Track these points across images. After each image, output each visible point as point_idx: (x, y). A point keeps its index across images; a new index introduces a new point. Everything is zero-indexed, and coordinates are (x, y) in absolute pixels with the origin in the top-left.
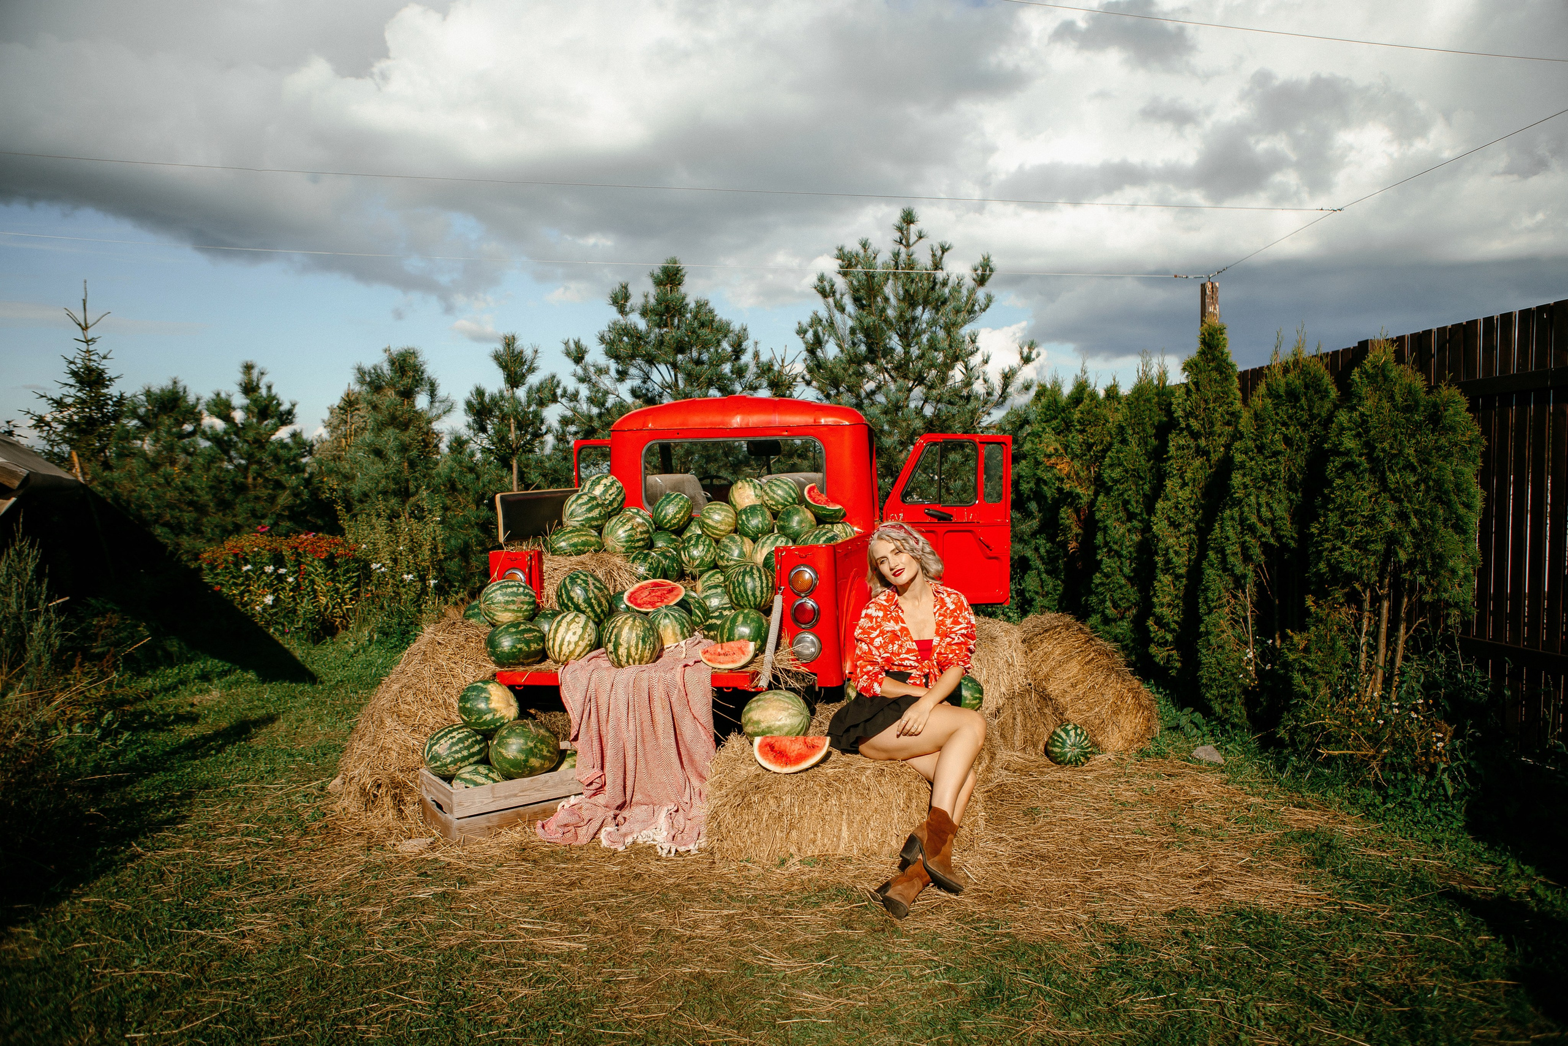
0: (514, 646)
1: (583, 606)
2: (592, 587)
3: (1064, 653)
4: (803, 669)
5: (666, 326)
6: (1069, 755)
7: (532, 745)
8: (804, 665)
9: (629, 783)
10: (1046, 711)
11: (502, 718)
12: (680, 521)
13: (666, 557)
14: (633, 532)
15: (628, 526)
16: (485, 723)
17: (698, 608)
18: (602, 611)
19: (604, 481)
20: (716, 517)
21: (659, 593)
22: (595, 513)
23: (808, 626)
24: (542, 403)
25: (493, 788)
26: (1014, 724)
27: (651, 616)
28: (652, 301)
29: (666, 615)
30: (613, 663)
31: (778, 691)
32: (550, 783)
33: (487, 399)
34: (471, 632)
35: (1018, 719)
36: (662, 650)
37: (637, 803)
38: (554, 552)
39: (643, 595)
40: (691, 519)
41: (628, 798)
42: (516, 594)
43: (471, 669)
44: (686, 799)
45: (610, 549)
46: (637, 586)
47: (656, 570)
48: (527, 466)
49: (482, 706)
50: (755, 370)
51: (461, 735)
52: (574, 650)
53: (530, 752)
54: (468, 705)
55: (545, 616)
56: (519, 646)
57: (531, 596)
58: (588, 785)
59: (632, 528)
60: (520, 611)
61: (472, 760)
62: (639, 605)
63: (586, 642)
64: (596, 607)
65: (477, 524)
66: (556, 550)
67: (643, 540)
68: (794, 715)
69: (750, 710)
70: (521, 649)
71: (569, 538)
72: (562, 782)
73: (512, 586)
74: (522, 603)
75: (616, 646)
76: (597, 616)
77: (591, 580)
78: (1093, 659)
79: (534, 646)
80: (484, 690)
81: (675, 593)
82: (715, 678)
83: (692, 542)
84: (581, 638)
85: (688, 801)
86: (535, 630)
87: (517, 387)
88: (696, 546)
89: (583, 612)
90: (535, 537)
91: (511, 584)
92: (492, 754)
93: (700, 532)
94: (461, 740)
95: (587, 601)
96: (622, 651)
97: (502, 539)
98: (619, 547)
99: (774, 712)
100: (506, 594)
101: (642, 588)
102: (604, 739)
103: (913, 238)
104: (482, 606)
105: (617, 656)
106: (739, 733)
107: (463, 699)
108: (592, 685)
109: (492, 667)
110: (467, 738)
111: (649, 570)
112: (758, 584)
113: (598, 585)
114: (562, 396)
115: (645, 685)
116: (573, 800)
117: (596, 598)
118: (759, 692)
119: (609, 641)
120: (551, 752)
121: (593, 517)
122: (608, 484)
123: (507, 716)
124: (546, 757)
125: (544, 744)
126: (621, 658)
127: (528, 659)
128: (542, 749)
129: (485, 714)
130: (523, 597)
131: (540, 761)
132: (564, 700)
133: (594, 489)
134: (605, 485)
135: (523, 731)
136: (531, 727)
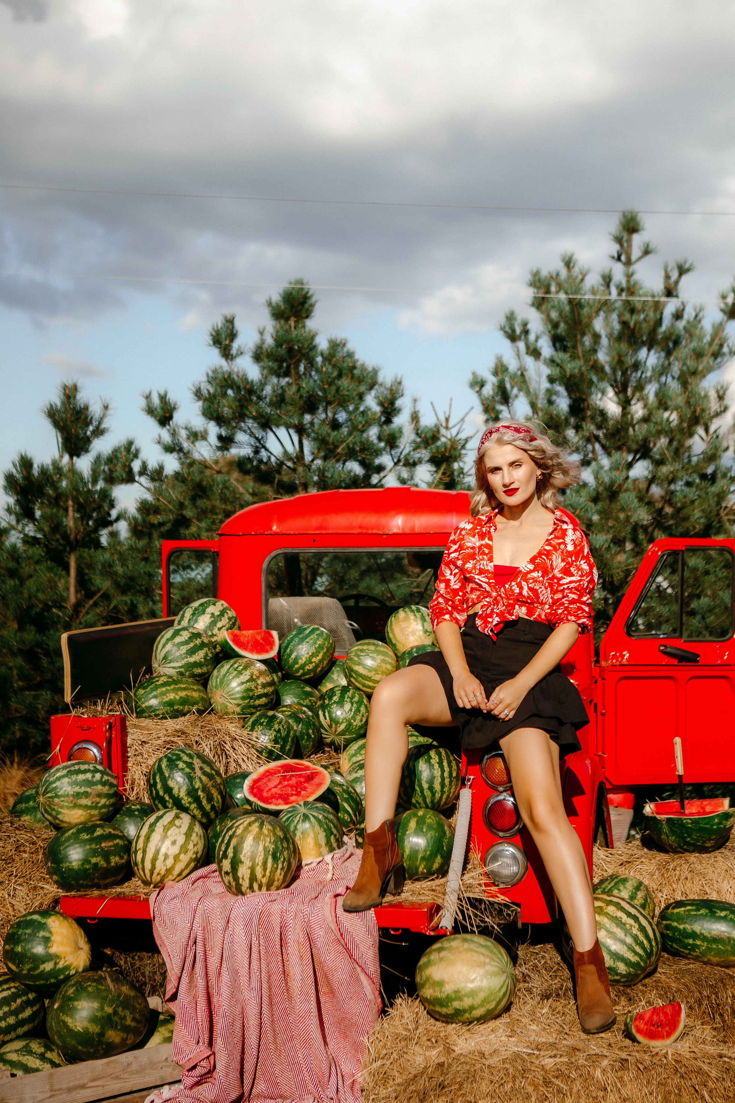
0: (86, 861)
1: (186, 800)
2: (199, 773)
4: (501, 899)
5: (287, 374)
7: (109, 1010)
8: (502, 892)
9: (249, 1066)
11: (67, 968)
12: (317, 666)
13: (298, 720)
15: (245, 676)
16: (43, 975)
17: (347, 800)
18: (213, 808)
19: (211, 609)
20: (369, 662)
21: (293, 781)
22: (199, 656)
23: (507, 834)
24: (111, 480)
25: (51, 1075)
27: (284, 817)
28: (269, 341)
29: (306, 817)
30: (229, 888)
31: (468, 936)
32: (134, 1067)
33: (36, 471)
34: (24, 836)
36: (300, 867)
37: (259, 1096)
38: (140, 713)
39: (271, 785)
40: (332, 663)
41: (247, 1089)
42: (90, 783)
43: (22, 891)
44: (331, 1092)
45: (219, 708)
46: (262, 770)
47: (285, 740)
48: (91, 566)
49: (39, 950)
50: (413, 437)
51: (6, 993)
52: (172, 868)
53: (107, 1021)
54: (19, 949)
55: (130, 813)
56: (94, 860)
57: (111, 785)
58: (189, 1070)
59: (251, 680)
60: (95, 807)
61: (20, 1031)
62: (266, 800)
63: (190, 855)
64: (204, 802)
65: (20, 650)
66: (143, 711)
67: (265, 695)
68: (493, 974)
69: (428, 964)
70: (96, 865)
71: (163, 694)
72: (152, 1065)
73: (85, 772)
74: (99, 795)
75: (235, 864)
76: (205, 814)
77: (197, 763)
79: (115, 860)
80: (42, 926)
81: (316, 780)
83: (335, 698)
84: (184, 849)
85: (333, 1095)
86: (117, 837)
87: (78, 456)
88: (341, 703)
89: (185, 810)
90: (114, 691)
91: (83, 767)
92: (52, 1023)
93: (344, 682)
94: (5, 1001)
95: (192, 792)
96: (244, 872)
97: (68, 698)
98: (233, 706)
99: (464, 969)
100: (76, 783)
101: (268, 774)
102: (215, 1000)
103: (636, 252)
104: (41, 799)
105: (236, 879)
106: (410, 995)
107: (11, 939)
108: (198, 920)
109: (52, 890)
110: (14, 997)
111: (276, 741)
112: (437, 772)
113: (208, 769)
114: (141, 473)
115: (276, 922)
116: (166, 1092)
117: (205, 789)
118: (440, 936)
119: (225, 856)
120: (137, 1016)
121: (195, 662)
122: (217, 613)
123: (75, 964)
124: (129, 1026)
125: (128, 1009)
126: (241, 881)
127: (105, 879)
128: (125, 1016)
129: (43, 962)
130: (100, 787)
131: (122, 1034)
132: (158, 942)
133: (196, 621)
134: (213, 614)
135: (97, 989)
136: (109, 983)
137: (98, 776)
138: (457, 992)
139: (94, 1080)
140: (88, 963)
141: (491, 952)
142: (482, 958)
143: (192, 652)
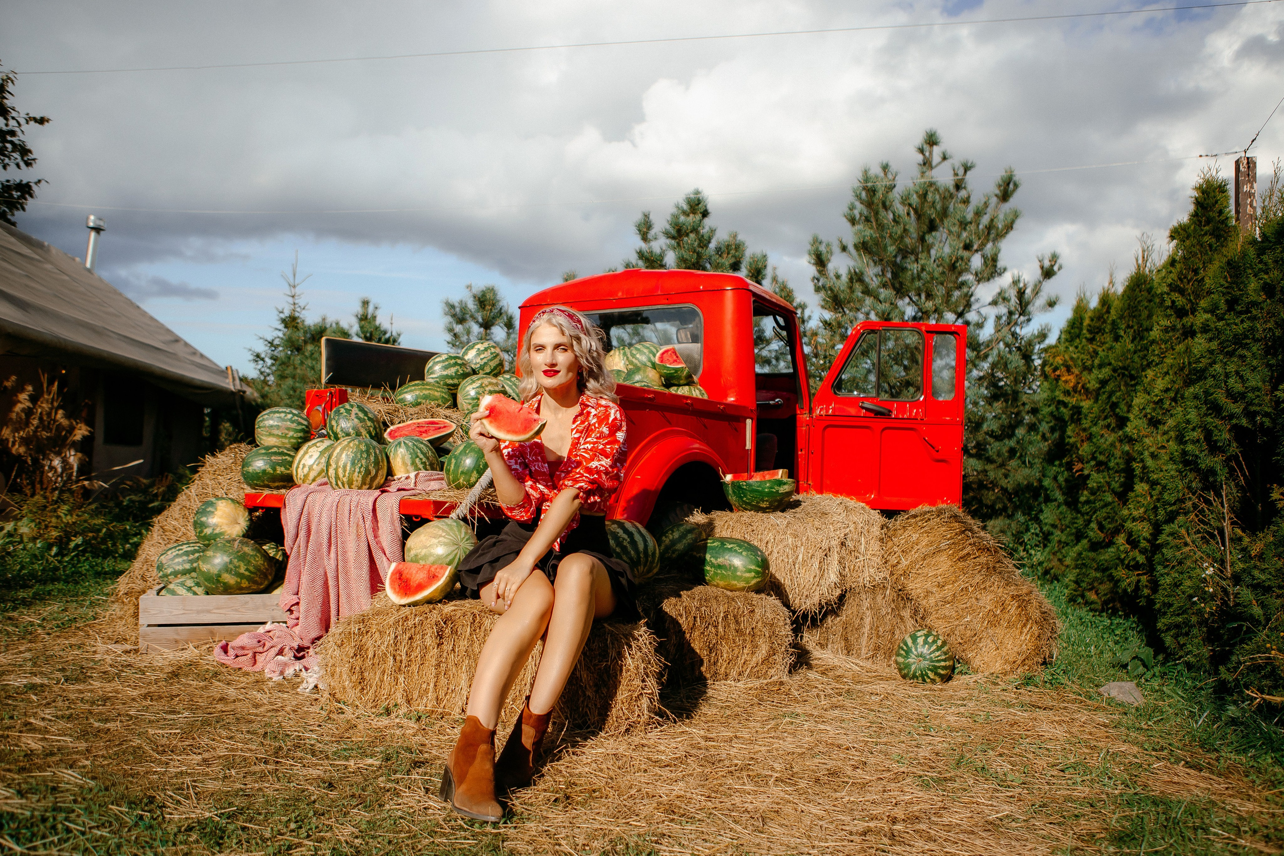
0: (259, 468)
2: (354, 417)
3: (931, 543)
6: (913, 667)
10: (903, 613)
11: (221, 534)
19: (478, 346)
21: (424, 429)
22: (452, 371)
25: (188, 599)
26: (861, 626)
29: (399, 444)
35: (868, 620)
36: (391, 473)
39: (406, 430)
42: (283, 420)
49: (208, 520)
51: (189, 549)
54: (196, 518)
56: (264, 467)
57: (299, 423)
58: (289, 612)
59: (481, 386)
60: (285, 437)
61: (194, 574)
70: (268, 471)
71: (411, 391)
72: (265, 606)
73: (281, 412)
74: (288, 429)
77: (354, 410)
78: (968, 554)
79: (280, 470)
80: (213, 505)
82: (403, 504)
86: (288, 455)
94: (187, 553)
95: (345, 430)
100: (272, 419)
101: (413, 424)
107: (196, 513)
108: (306, 507)
110: (195, 552)
113: (361, 415)
116: (269, 626)
117: (355, 428)
120: (251, 568)
121: (447, 375)
123: (229, 532)
124: (243, 573)
125: (243, 561)
127: (274, 482)
128: (239, 566)
129: (206, 527)
130: (289, 423)
131: (236, 578)
132: (283, 522)
134: (479, 349)
135: (226, 545)
136: (236, 543)
137: (290, 416)
138: (416, 556)
139: (218, 609)
140: (241, 534)
142: (440, 533)
143: (446, 368)
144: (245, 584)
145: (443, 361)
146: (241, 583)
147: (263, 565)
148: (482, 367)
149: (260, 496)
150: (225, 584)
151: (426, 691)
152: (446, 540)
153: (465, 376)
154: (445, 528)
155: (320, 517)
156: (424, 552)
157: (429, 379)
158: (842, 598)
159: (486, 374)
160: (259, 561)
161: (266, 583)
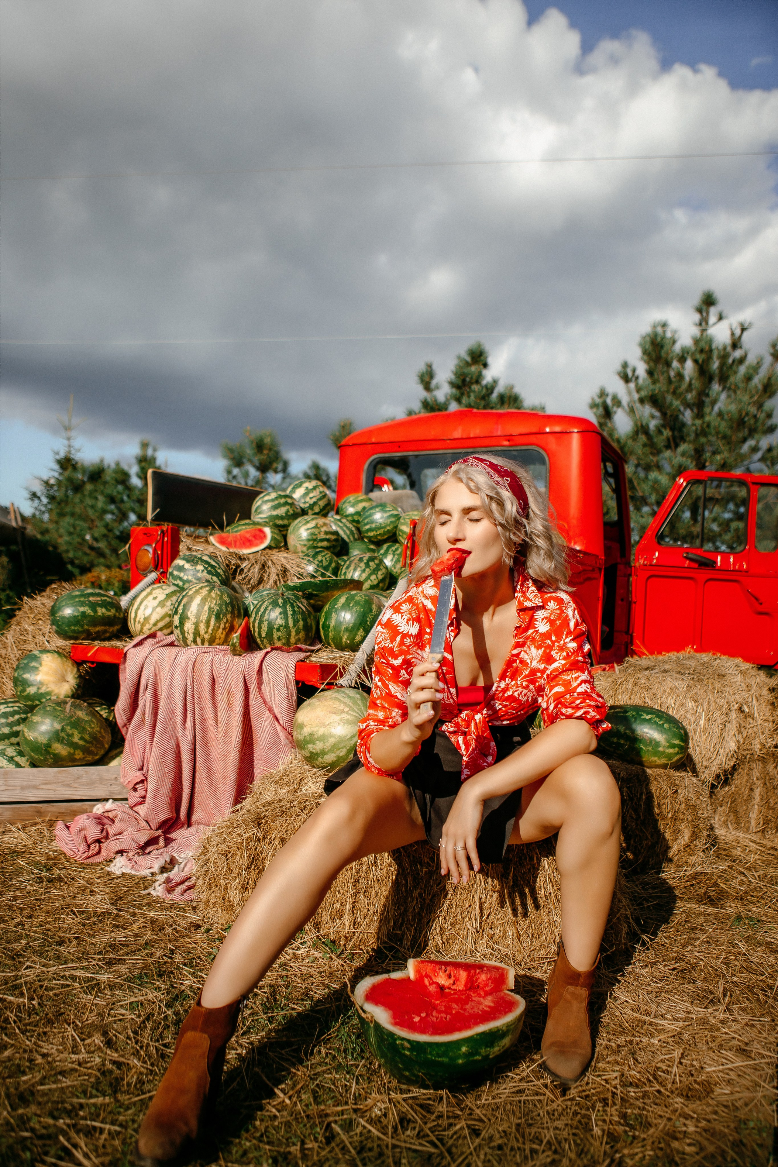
9: (184, 795)
11: (48, 693)
14: (316, 531)
15: (311, 525)
16: (30, 696)
19: (306, 485)
22: (281, 511)
25: (6, 774)
32: (85, 779)
37: (198, 823)
41: (183, 814)
45: (292, 546)
49: (31, 676)
51: (8, 710)
53: (57, 736)
54: (16, 675)
58: (134, 790)
59: (316, 527)
61: (13, 739)
68: (348, 723)
72: (105, 781)
80: (37, 659)
94: (4, 715)
96: (189, 627)
97: (149, 516)
98: (301, 545)
99: (321, 714)
103: (713, 319)
105: (183, 632)
110: (14, 713)
111: (317, 569)
115: (207, 671)
116: (110, 805)
120: (87, 737)
121: (277, 515)
122: (310, 487)
123: (56, 691)
124: (77, 743)
125: (77, 729)
126: (186, 634)
128: (73, 734)
129: (29, 686)
131: (68, 749)
133: (294, 492)
134: (307, 488)
135: (54, 709)
136: (68, 706)
138: (311, 735)
139: (46, 784)
141: (355, 703)
142: (342, 707)
143: (276, 507)
144: (79, 755)
145: (272, 500)
146: (74, 754)
147: (100, 732)
148: (311, 507)
149: (93, 648)
150: (55, 755)
151: (340, 915)
152: (349, 717)
153: (295, 516)
154: (347, 701)
155: (172, 678)
156: (321, 731)
157: (257, 518)
158: (734, 768)
159: (315, 514)
160: (95, 727)
161: (102, 752)
